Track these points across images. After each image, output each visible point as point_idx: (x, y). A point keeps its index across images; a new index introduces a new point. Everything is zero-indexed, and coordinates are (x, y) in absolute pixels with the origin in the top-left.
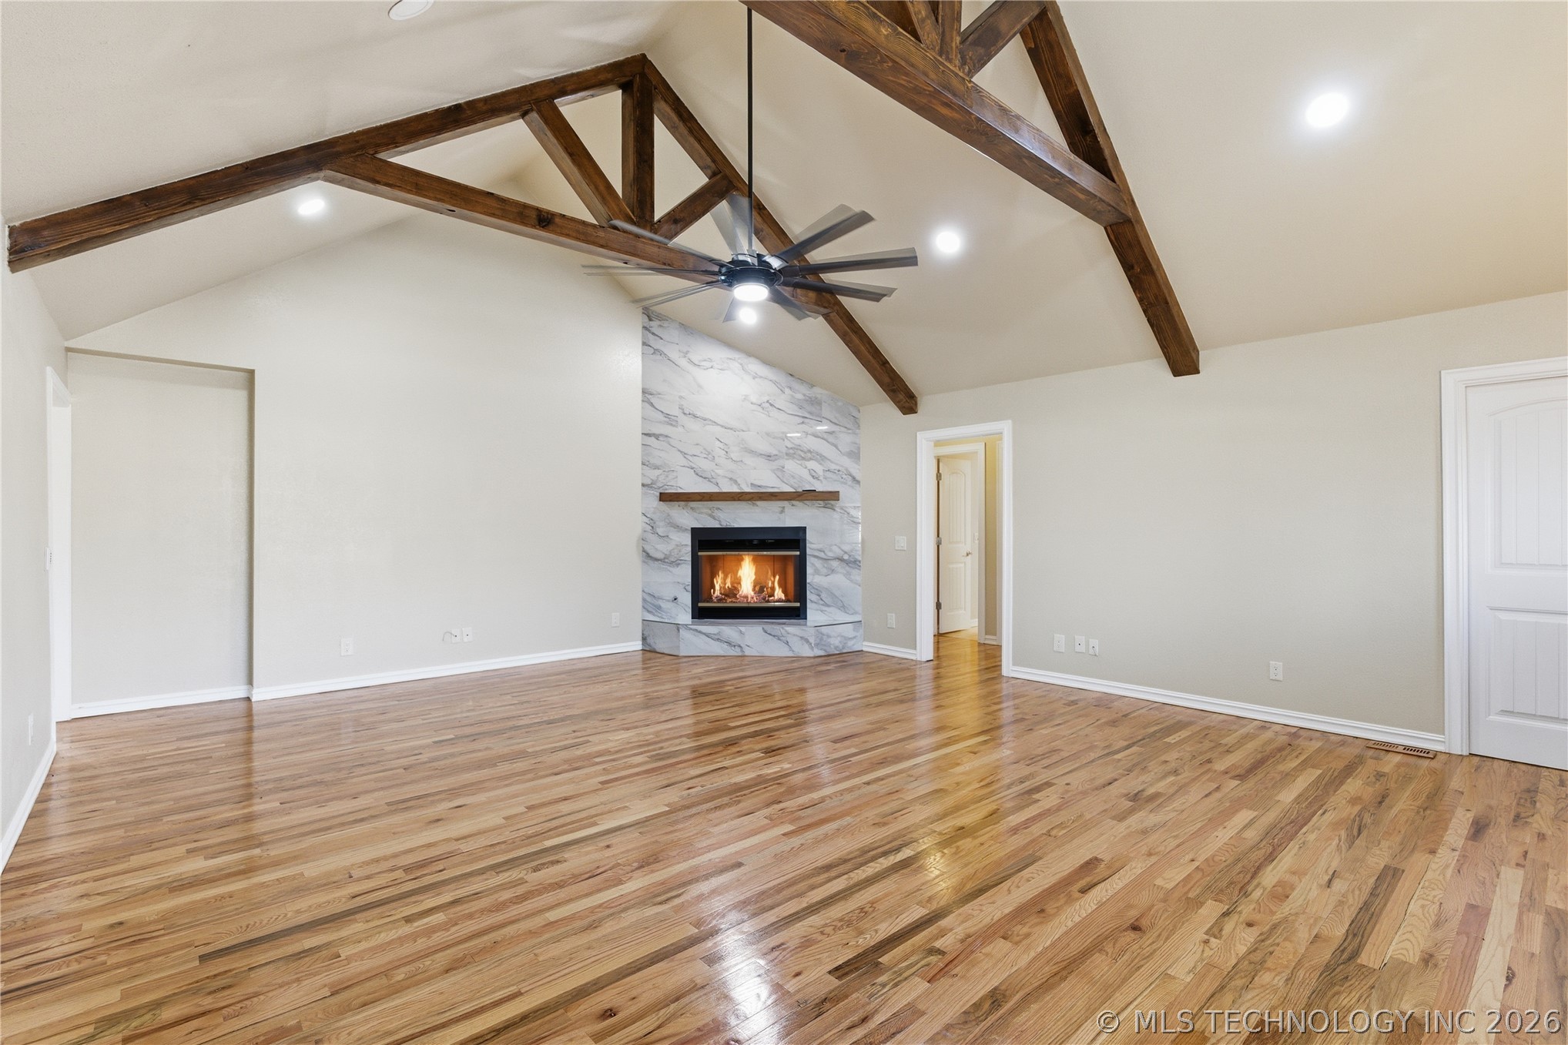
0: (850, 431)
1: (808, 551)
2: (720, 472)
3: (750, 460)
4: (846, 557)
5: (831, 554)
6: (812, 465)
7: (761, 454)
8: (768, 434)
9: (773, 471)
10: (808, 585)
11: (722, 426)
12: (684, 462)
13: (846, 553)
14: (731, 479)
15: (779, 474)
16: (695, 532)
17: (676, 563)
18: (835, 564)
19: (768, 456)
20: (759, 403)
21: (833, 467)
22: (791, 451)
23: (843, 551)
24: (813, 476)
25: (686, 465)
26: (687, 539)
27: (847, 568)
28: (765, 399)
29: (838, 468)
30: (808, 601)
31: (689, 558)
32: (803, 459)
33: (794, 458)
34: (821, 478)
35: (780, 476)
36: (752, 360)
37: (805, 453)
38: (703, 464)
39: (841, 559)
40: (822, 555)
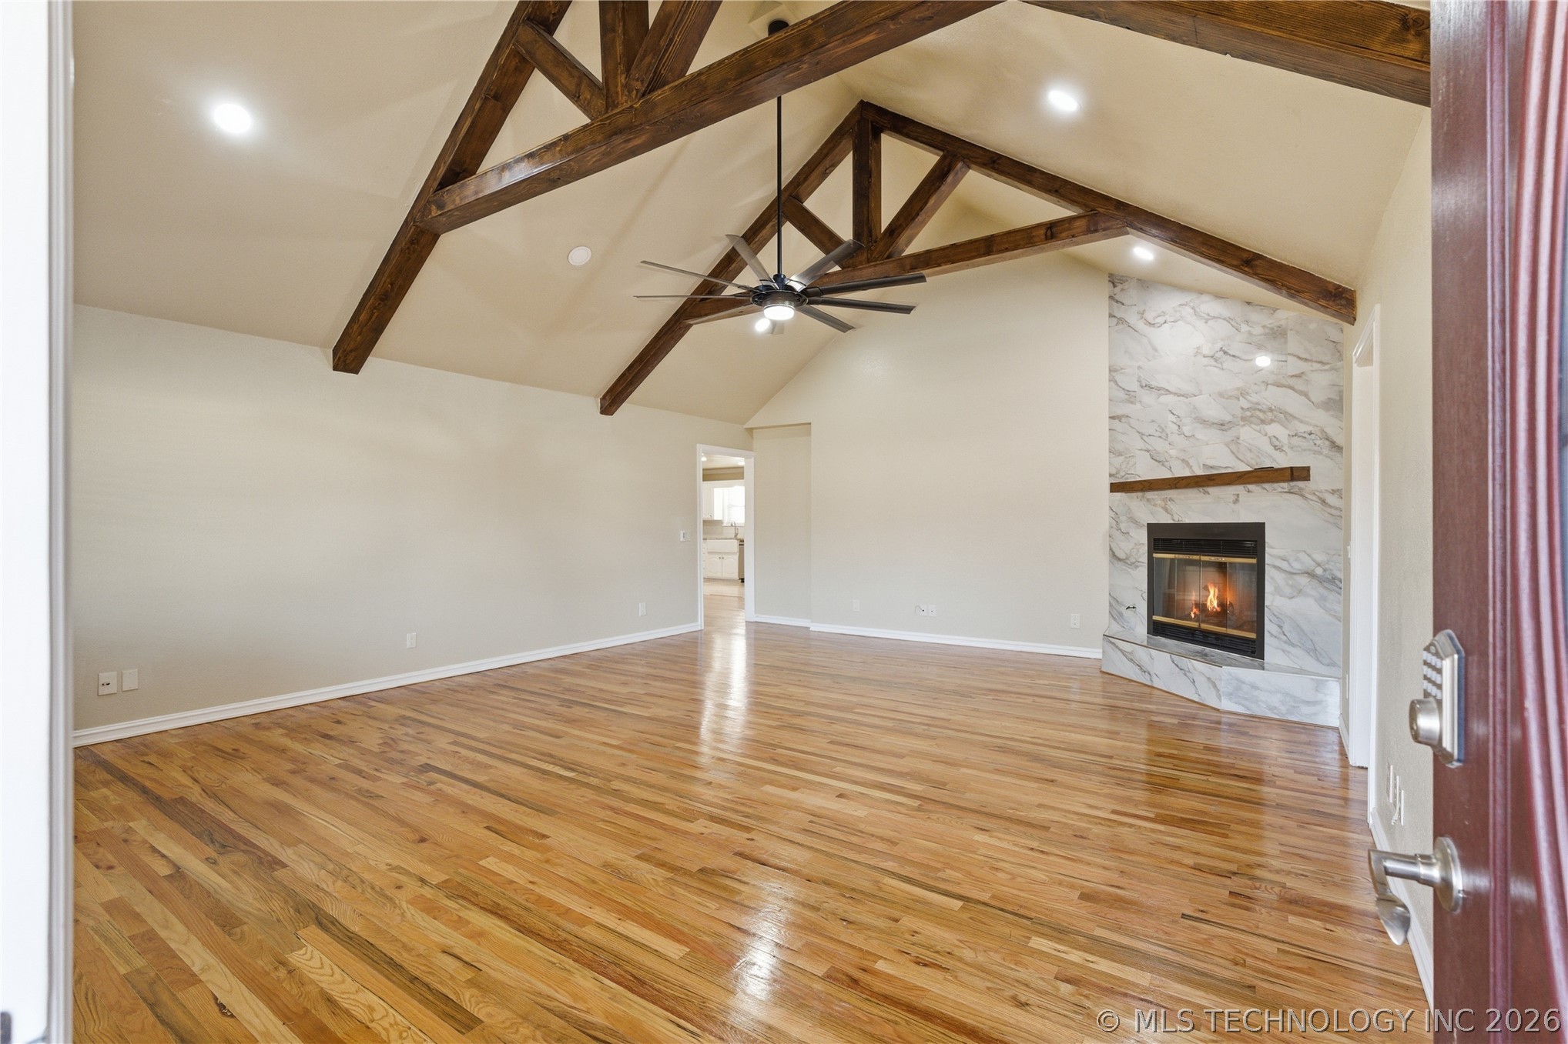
0: (1327, 367)
1: (1268, 560)
2: (1173, 452)
3: (1202, 434)
4: (1319, 571)
5: (1297, 566)
6: (1275, 429)
7: (1213, 424)
8: (1221, 395)
9: (1227, 445)
10: (1266, 608)
11: (1175, 394)
12: (1140, 444)
13: (1319, 565)
14: (1183, 460)
15: (1234, 448)
16: (1151, 527)
17: (1134, 565)
18: (1304, 580)
19: (1222, 425)
20: (1211, 354)
21: (1302, 428)
22: (1248, 414)
23: (1314, 561)
24: (1275, 446)
25: (1144, 448)
26: (1143, 537)
27: (1322, 590)
28: (1218, 346)
29: (1310, 429)
30: (1266, 633)
31: (1145, 559)
32: (1263, 422)
33: (1252, 423)
34: (1285, 448)
35: (1235, 452)
36: (1205, 298)
37: (1264, 412)
38: (1159, 445)
39: (1311, 574)
40: (1284, 565)
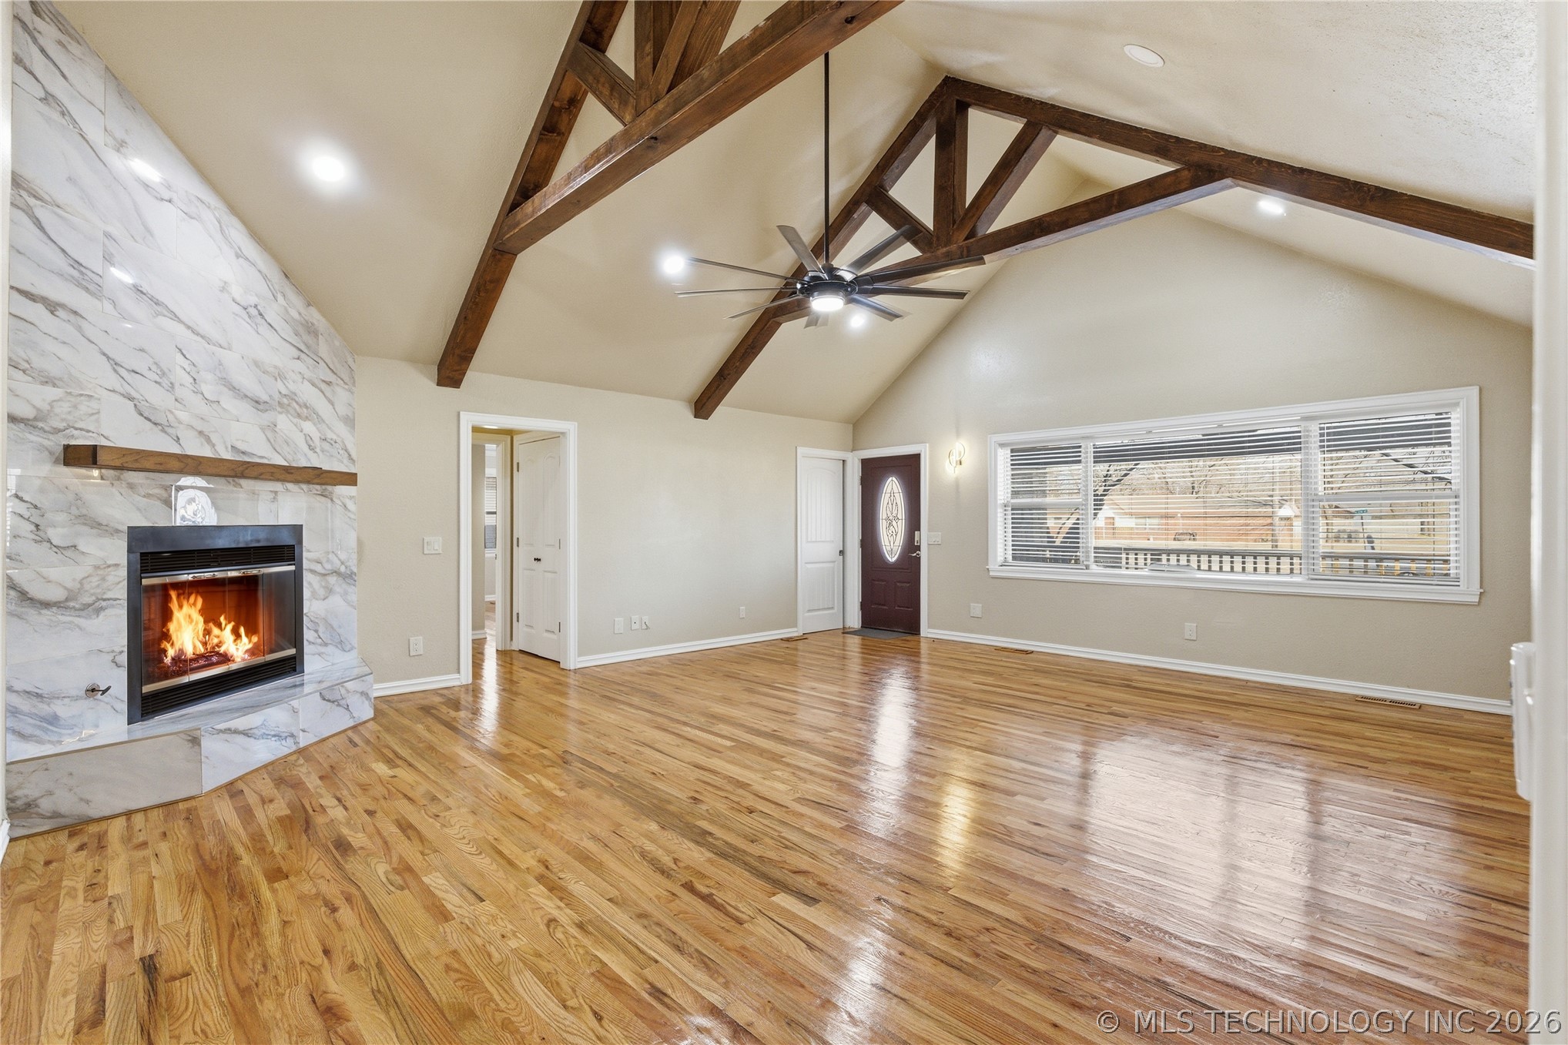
0: (346, 387)
1: (306, 564)
2: (183, 415)
3: (229, 403)
4: (343, 569)
5: (328, 566)
6: (308, 427)
7: (246, 396)
8: (256, 364)
9: (263, 430)
10: (305, 618)
11: (189, 327)
12: (113, 381)
13: (342, 563)
14: (201, 433)
15: (270, 435)
16: (137, 536)
17: (95, 608)
18: (333, 579)
19: (257, 402)
20: (244, 304)
21: (330, 435)
22: (285, 401)
23: (340, 560)
24: (310, 446)
25: (118, 388)
26: (117, 553)
27: (345, 586)
28: (253, 300)
29: (335, 437)
30: (305, 643)
31: (121, 592)
32: (299, 416)
33: (288, 412)
34: (318, 450)
35: (272, 441)
36: (235, 221)
37: (300, 406)
38: (156, 397)
39: (337, 573)
40: (318, 568)
